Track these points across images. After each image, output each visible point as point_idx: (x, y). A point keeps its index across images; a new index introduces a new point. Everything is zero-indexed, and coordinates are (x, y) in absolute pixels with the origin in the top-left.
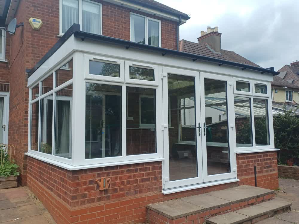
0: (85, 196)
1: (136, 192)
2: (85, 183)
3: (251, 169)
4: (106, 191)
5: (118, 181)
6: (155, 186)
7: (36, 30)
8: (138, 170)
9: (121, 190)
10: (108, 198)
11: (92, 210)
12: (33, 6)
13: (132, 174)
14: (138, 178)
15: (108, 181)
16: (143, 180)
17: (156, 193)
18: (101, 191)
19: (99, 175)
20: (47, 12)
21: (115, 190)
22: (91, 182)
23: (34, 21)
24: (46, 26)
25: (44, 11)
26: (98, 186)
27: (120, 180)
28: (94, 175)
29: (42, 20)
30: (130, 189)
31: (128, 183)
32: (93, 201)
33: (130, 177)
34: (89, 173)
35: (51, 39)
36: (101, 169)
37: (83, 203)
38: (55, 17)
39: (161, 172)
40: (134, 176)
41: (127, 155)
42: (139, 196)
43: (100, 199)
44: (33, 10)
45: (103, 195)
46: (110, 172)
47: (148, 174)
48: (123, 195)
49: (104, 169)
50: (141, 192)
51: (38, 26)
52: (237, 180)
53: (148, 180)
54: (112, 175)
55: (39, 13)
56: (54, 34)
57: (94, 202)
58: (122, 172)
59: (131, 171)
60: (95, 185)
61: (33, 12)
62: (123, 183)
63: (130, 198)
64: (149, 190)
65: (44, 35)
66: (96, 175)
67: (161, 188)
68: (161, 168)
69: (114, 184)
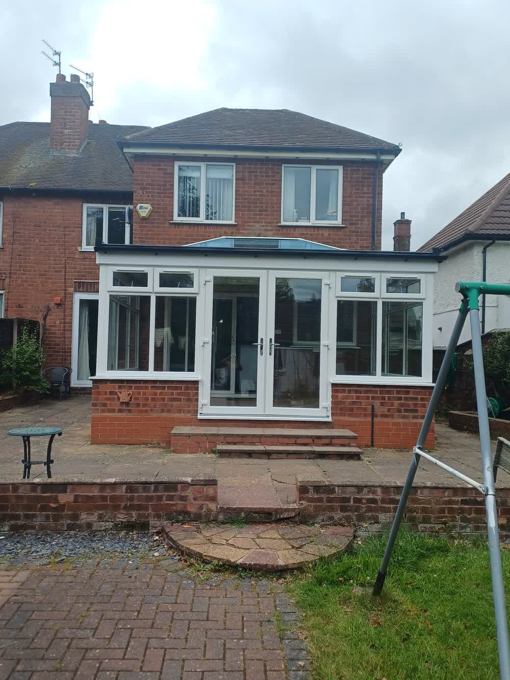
0: (105, 405)
1: (163, 411)
2: (106, 393)
3: (365, 409)
4: (127, 404)
5: (141, 396)
6: (188, 407)
7: (144, 219)
8: (166, 388)
9: (144, 405)
10: (130, 411)
11: (111, 419)
12: (141, 188)
13: (159, 391)
14: (165, 396)
15: (129, 394)
16: (172, 400)
17: (189, 416)
18: (122, 403)
19: (120, 387)
20: (158, 193)
21: (138, 405)
22: (111, 393)
23: (141, 207)
24: (156, 212)
25: (154, 192)
26: (119, 398)
27: (143, 395)
28: (114, 388)
29: (152, 205)
30: (155, 406)
31: (153, 399)
32: (113, 411)
33: (155, 394)
34: (109, 384)
35: (163, 227)
36: (122, 381)
37: (103, 411)
38: (168, 197)
39: (197, 394)
40: (161, 394)
41: (154, 371)
42: (165, 415)
43: (120, 411)
44: (141, 194)
45: (124, 407)
46: (132, 386)
47: (179, 394)
48: (146, 411)
49: (125, 383)
50: (169, 411)
51: (146, 214)
52: (330, 419)
53: (180, 400)
54: (135, 389)
55: (149, 196)
56: (166, 220)
57: (115, 412)
58: (146, 388)
59: (158, 388)
60: (116, 396)
61: (141, 196)
62: (147, 399)
63: (154, 415)
64: (180, 411)
65: (154, 223)
66: (117, 387)
67: (196, 411)
68: (197, 389)
69: (137, 399)
